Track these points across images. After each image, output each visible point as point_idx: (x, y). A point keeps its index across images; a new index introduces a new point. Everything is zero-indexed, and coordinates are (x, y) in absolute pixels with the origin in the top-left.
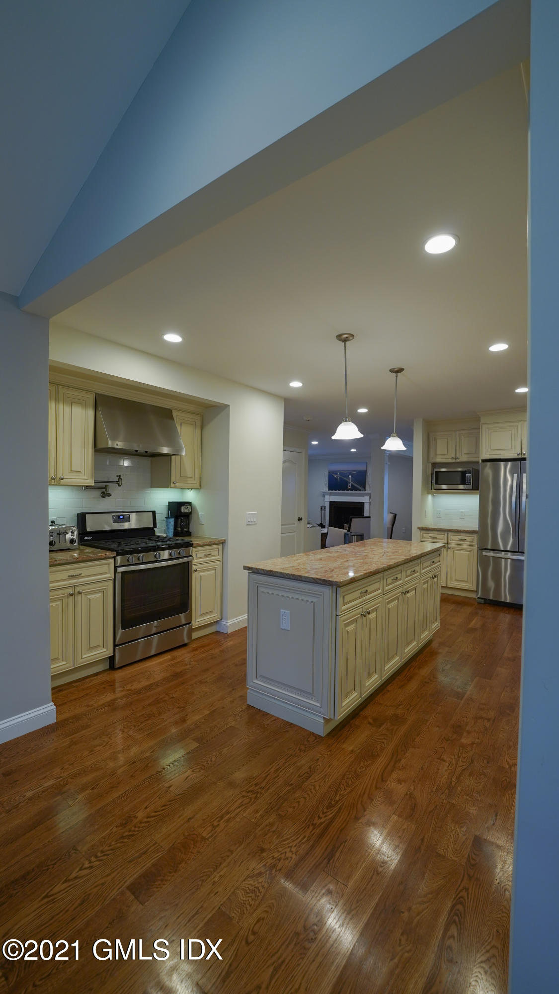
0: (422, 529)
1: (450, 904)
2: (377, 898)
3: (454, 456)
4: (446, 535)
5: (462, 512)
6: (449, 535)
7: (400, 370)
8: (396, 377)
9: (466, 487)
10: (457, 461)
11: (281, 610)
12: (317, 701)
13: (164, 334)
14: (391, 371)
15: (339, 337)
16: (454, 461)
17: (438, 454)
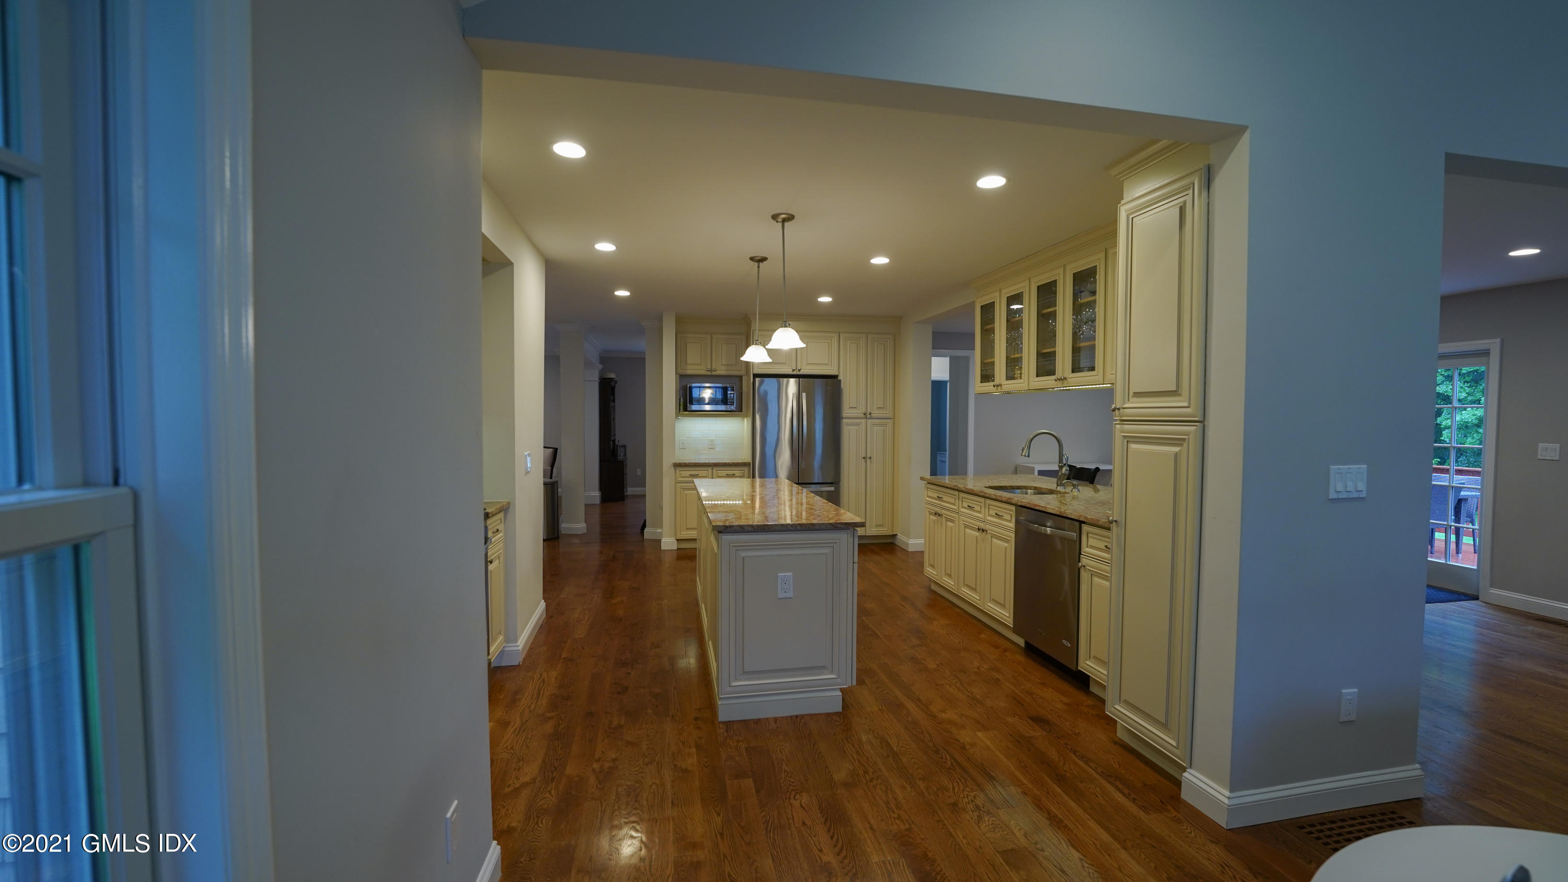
0: (677, 465)
1: (1073, 756)
2: (1046, 778)
3: (709, 367)
4: (710, 471)
5: (712, 440)
6: (715, 471)
7: (763, 259)
8: (758, 267)
9: (729, 408)
10: (714, 373)
11: (779, 574)
12: (832, 672)
13: (555, 142)
14: (752, 259)
15: (775, 217)
16: (709, 373)
17: (688, 363)
